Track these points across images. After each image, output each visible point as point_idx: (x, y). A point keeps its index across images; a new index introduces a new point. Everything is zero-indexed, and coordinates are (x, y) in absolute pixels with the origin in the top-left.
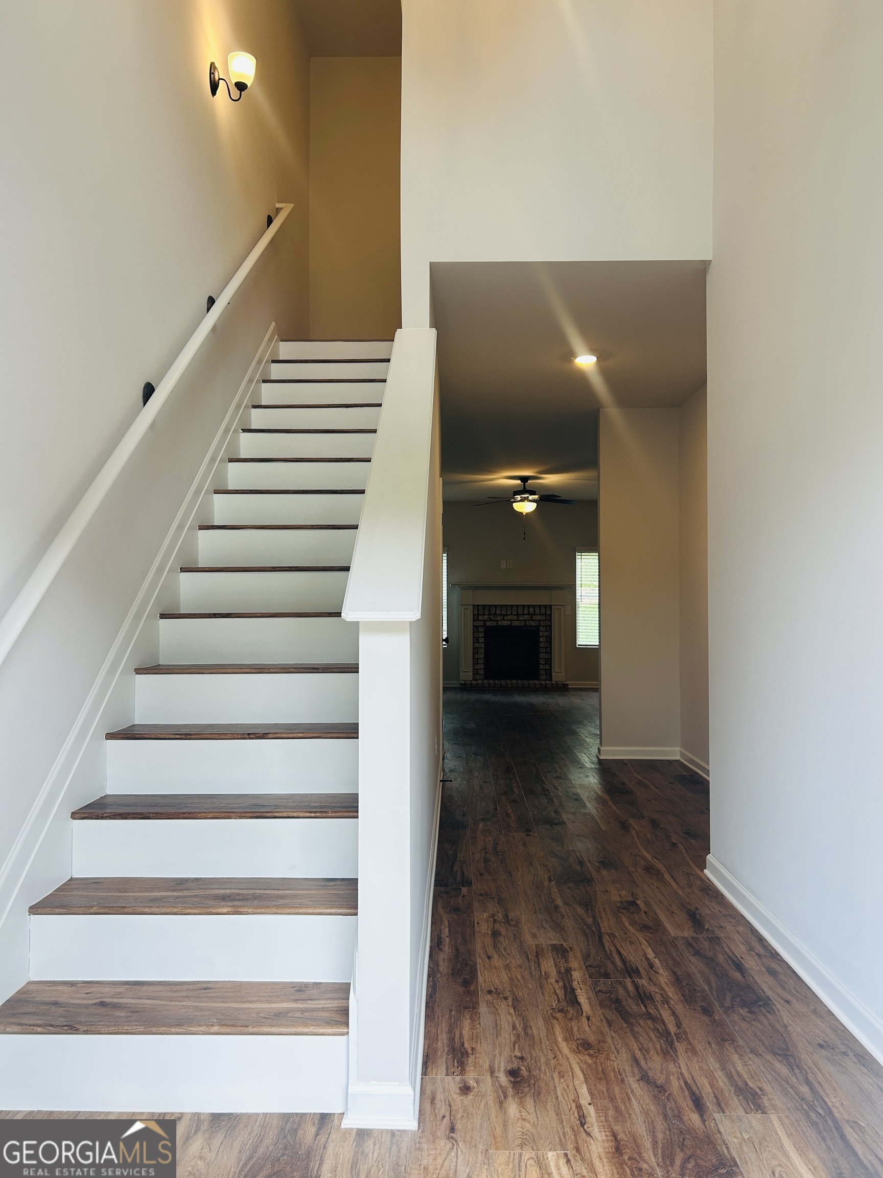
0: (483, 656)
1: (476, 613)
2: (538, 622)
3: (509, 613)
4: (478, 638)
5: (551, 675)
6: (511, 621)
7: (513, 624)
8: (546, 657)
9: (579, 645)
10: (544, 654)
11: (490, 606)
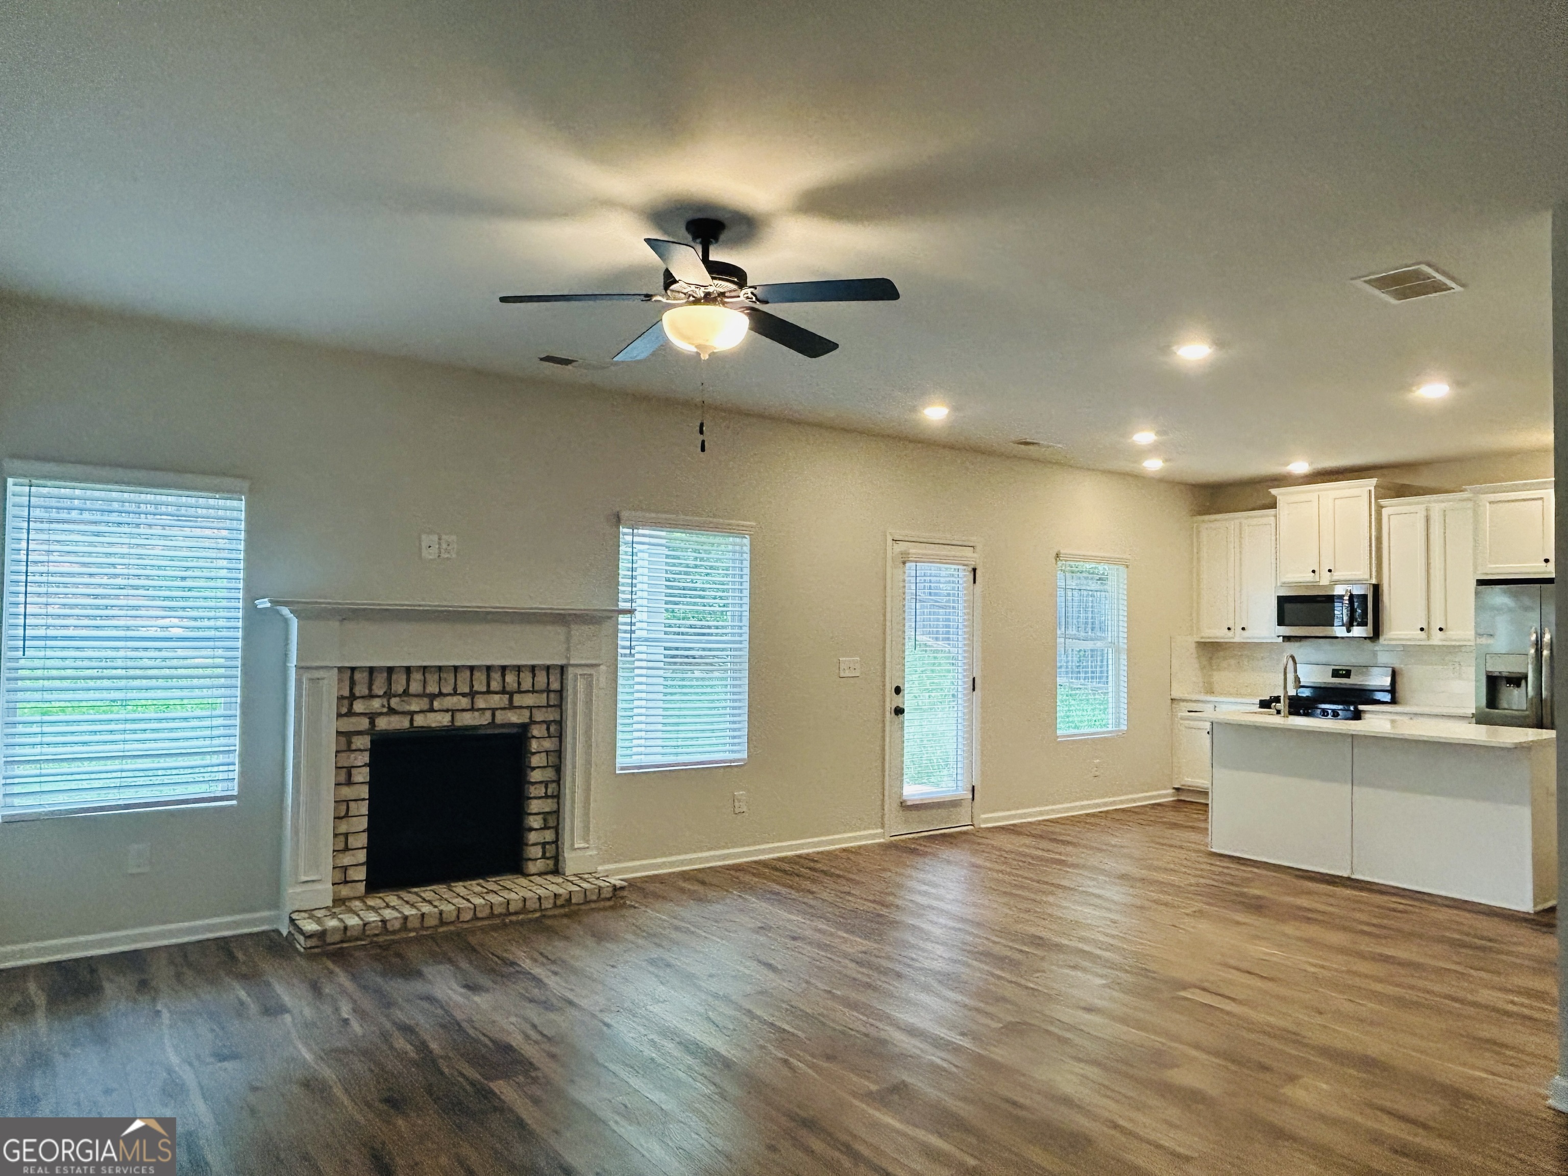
0: (363, 823)
1: (346, 693)
2: (527, 713)
3: (447, 689)
4: (349, 770)
5: (557, 858)
6: (453, 712)
7: (458, 723)
8: (547, 810)
9: (622, 768)
10: (540, 801)
11: (390, 670)
